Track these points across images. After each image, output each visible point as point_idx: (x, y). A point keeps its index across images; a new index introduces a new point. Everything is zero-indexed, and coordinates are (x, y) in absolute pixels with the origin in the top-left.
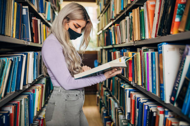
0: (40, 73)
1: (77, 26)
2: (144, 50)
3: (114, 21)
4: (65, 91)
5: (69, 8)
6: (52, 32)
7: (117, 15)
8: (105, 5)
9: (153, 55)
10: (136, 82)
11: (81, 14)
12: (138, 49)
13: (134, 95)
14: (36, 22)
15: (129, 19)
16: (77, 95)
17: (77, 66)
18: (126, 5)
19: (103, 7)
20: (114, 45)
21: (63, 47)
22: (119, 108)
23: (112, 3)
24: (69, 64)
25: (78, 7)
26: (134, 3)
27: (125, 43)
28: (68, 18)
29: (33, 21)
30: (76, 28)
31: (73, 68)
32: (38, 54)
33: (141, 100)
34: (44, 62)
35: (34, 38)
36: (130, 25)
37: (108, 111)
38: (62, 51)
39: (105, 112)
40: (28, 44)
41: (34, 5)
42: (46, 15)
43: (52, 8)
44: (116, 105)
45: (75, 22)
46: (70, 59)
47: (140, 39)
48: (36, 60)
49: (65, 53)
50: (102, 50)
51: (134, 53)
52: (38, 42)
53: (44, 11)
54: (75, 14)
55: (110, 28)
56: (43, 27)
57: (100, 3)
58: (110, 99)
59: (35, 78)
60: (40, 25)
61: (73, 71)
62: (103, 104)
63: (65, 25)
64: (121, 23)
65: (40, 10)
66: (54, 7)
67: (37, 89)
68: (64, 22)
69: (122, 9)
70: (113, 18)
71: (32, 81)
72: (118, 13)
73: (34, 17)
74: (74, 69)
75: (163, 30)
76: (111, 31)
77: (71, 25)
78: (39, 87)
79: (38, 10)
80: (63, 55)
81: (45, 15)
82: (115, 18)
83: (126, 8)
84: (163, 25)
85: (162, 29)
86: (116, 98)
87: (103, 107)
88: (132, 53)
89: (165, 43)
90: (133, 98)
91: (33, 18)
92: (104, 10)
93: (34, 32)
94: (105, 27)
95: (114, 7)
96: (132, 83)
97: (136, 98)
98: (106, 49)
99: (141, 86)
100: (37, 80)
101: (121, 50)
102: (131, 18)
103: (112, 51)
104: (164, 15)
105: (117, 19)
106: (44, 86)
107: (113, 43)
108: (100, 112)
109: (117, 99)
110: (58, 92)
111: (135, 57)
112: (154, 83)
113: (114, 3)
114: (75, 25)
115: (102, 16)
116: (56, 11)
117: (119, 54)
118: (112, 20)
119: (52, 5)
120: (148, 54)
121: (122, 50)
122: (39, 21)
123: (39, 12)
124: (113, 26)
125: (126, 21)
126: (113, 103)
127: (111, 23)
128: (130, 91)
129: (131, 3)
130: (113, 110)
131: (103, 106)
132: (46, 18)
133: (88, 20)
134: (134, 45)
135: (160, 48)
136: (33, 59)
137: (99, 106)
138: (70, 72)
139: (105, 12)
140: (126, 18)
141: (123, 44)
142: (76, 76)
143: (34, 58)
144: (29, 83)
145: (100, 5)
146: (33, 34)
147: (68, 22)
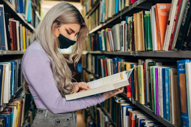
0: (19, 85)
1: (70, 32)
2: (149, 63)
3: (104, 24)
4: (53, 115)
5: (59, 9)
6: (35, 39)
7: (109, 19)
8: (92, 6)
9: (166, 72)
10: (137, 100)
11: (74, 16)
12: (140, 61)
13: (134, 115)
14: (14, 24)
15: (126, 25)
16: (68, 119)
17: (68, 83)
18: (123, 7)
19: (89, 8)
20: (104, 51)
21: (52, 59)
22: (110, 123)
23: (102, 4)
24: (58, 81)
25: (70, 7)
26: (134, 5)
27: (119, 51)
28: (58, 22)
29: (10, 23)
30: (69, 33)
31: (63, 86)
32: (16, 63)
33: (146, 123)
34: (24, 74)
35: (12, 45)
36: (127, 31)
37: (96, 123)
38: (49, 65)
39: (91, 123)
40: (3, 54)
41: (11, 3)
42: (26, 15)
43: (32, 7)
44: (107, 120)
45: (68, 26)
46: (60, 75)
47: (144, 50)
48: (14, 71)
49: (54, 67)
50: (87, 54)
51: (133, 64)
52: (17, 49)
53: (24, 11)
54: (67, 16)
55: (99, 32)
56: (22, 30)
57: (85, 3)
58: (98, 111)
59: (13, 95)
60: (19, 28)
61: (63, 89)
62: (89, 114)
63: (55, 31)
64: (115, 28)
65: (19, 10)
66: (35, 6)
67: (15, 107)
68: (53, 27)
69: (117, 12)
70: (103, 21)
71: (9, 99)
72: (110, 16)
73: (11, 18)
74: (65, 88)
75: (185, 43)
76: (100, 36)
77: (63, 30)
78: (17, 104)
79: (16, 9)
80: (51, 70)
81: (24, 15)
82: (106, 22)
83: (122, 11)
84: (184, 36)
85: (183, 41)
86: (106, 111)
87: (89, 117)
88: (131, 65)
89: (188, 60)
90: (133, 118)
91: (10, 20)
92: (90, 11)
93: (11, 37)
94: (91, 30)
95: (105, 9)
96: (130, 99)
97: (139, 120)
98: (93, 55)
99: (144, 106)
100: (15, 96)
101: (114, 58)
102: (129, 23)
103: (102, 58)
104: (187, 23)
105: (108, 22)
106: (24, 100)
107: (104, 49)
108: (86, 121)
109: (108, 111)
110: (43, 117)
111: (135, 69)
112: (167, 107)
113: (105, 4)
114: (67, 30)
115: (88, 18)
116: (37, 10)
117: (111, 62)
118: (102, 23)
119: (33, 4)
120: (157, 70)
121: (116, 59)
122: (18, 23)
123: (18, 12)
124: (103, 30)
125: (122, 26)
126: (102, 116)
127: (100, 26)
128: (127, 108)
129: (130, 5)
130: (102, 123)
131: (89, 115)
132: (26, 19)
133: (84, 24)
134: (135, 56)
135: (181, 66)
136: (10, 72)
137: (84, 114)
138: (60, 91)
139: (92, 13)
140: (122, 22)
141: (117, 52)
142: (68, 97)
143: (11, 70)
144: (4, 103)
145: (86, 6)
146: (11, 39)
147: (58, 27)
